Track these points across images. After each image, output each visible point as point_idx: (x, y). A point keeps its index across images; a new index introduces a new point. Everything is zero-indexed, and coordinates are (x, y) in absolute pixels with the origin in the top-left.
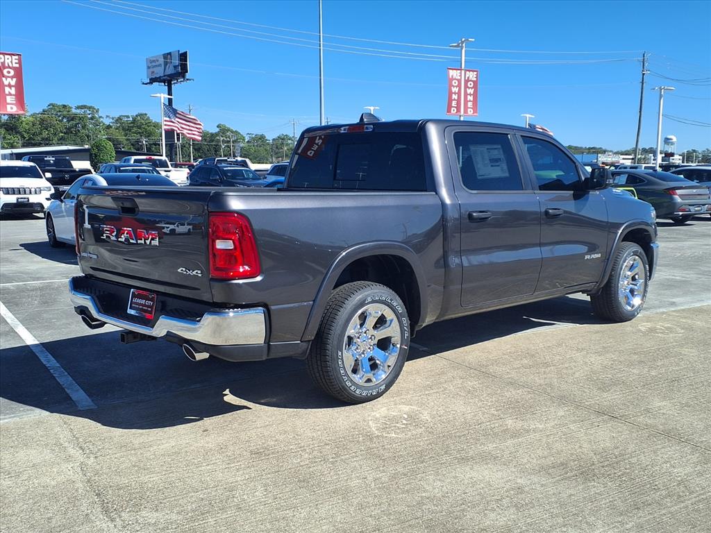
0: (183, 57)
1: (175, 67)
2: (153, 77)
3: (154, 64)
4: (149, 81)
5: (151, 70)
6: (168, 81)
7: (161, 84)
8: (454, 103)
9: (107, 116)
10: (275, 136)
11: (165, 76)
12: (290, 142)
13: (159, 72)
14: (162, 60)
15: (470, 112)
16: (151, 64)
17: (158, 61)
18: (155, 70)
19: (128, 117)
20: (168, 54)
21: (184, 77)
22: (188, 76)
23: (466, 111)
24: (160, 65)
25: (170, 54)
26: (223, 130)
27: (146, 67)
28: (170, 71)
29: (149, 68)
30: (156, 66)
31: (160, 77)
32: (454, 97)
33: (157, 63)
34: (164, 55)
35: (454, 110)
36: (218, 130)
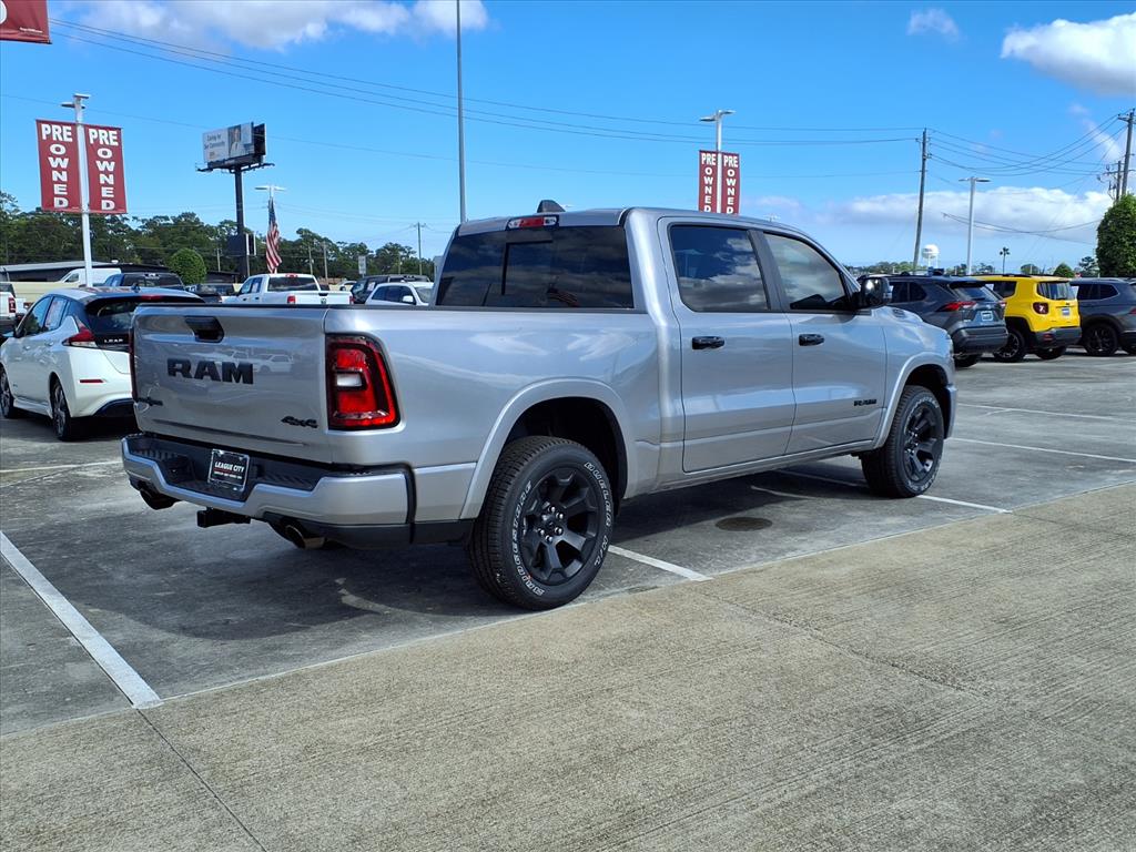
0: (259, 132)
1: (246, 146)
2: (214, 160)
3: (213, 142)
4: (206, 167)
5: (210, 150)
6: (236, 167)
7: (224, 170)
8: (707, 199)
9: (134, 218)
10: (381, 246)
11: (230, 159)
12: (401, 253)
13: (222, 154)
14: (225, 138)
15: (730, 211)
16: (211, 141)
17: (219, 137)
18: (215, 149)
19: (166, 218)
20: (236, 127)
21: (259, 161)
22: (265, 159)
23: (724, 210)
24: (223, 143)
25: (239, 127)
26: (307, 236)
27: (202, 147)
28: (239, 151)
29: (206, 147)
30: (218, 145)
31: (224, 160)
32: (708, 190)
33: (218, 141)
34: (229, 129)
35: (707, 209)
36: (298, 237)
